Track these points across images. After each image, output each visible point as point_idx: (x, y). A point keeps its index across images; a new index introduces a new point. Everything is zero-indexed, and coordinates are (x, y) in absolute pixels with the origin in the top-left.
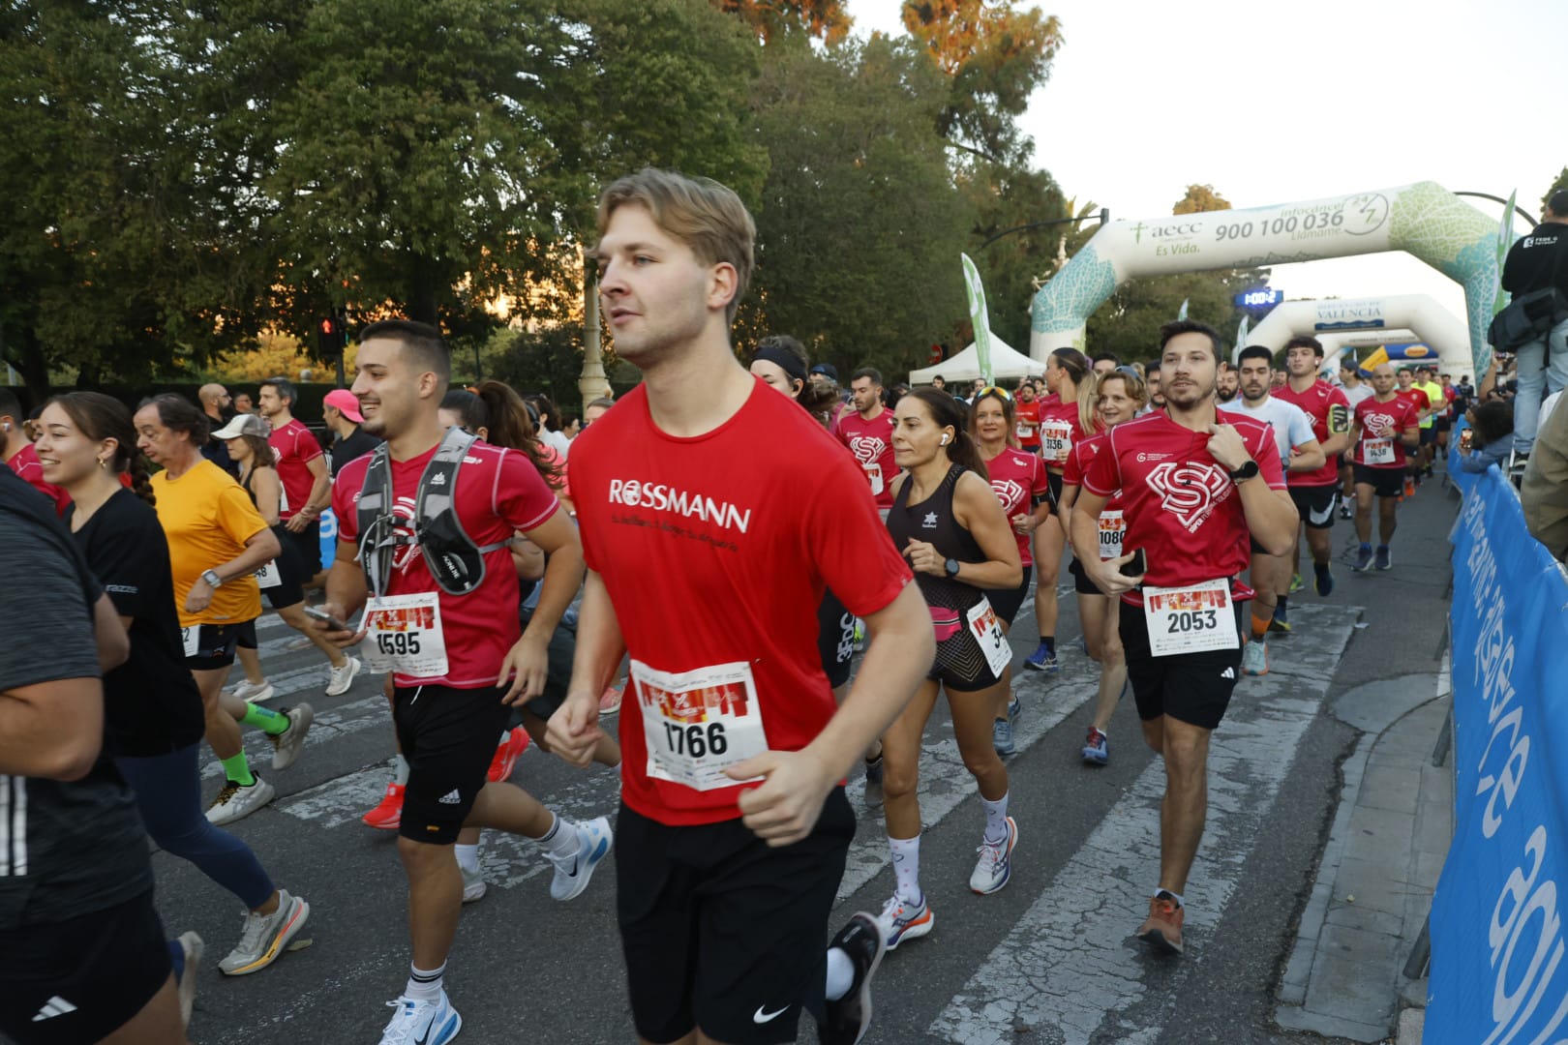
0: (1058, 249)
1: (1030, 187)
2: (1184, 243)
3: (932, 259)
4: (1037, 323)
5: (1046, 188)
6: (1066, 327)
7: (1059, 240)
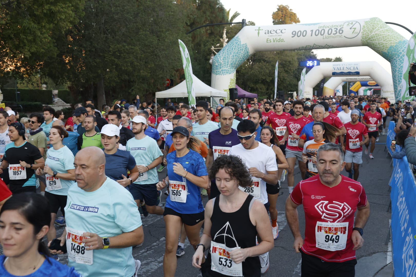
0: (223, 33)
1: (210, 5)
2: (278, 38)
3: (166, 40)
4: (214, 70)
5: (217, 6)
6: (227, 73)
7: (223, 30)
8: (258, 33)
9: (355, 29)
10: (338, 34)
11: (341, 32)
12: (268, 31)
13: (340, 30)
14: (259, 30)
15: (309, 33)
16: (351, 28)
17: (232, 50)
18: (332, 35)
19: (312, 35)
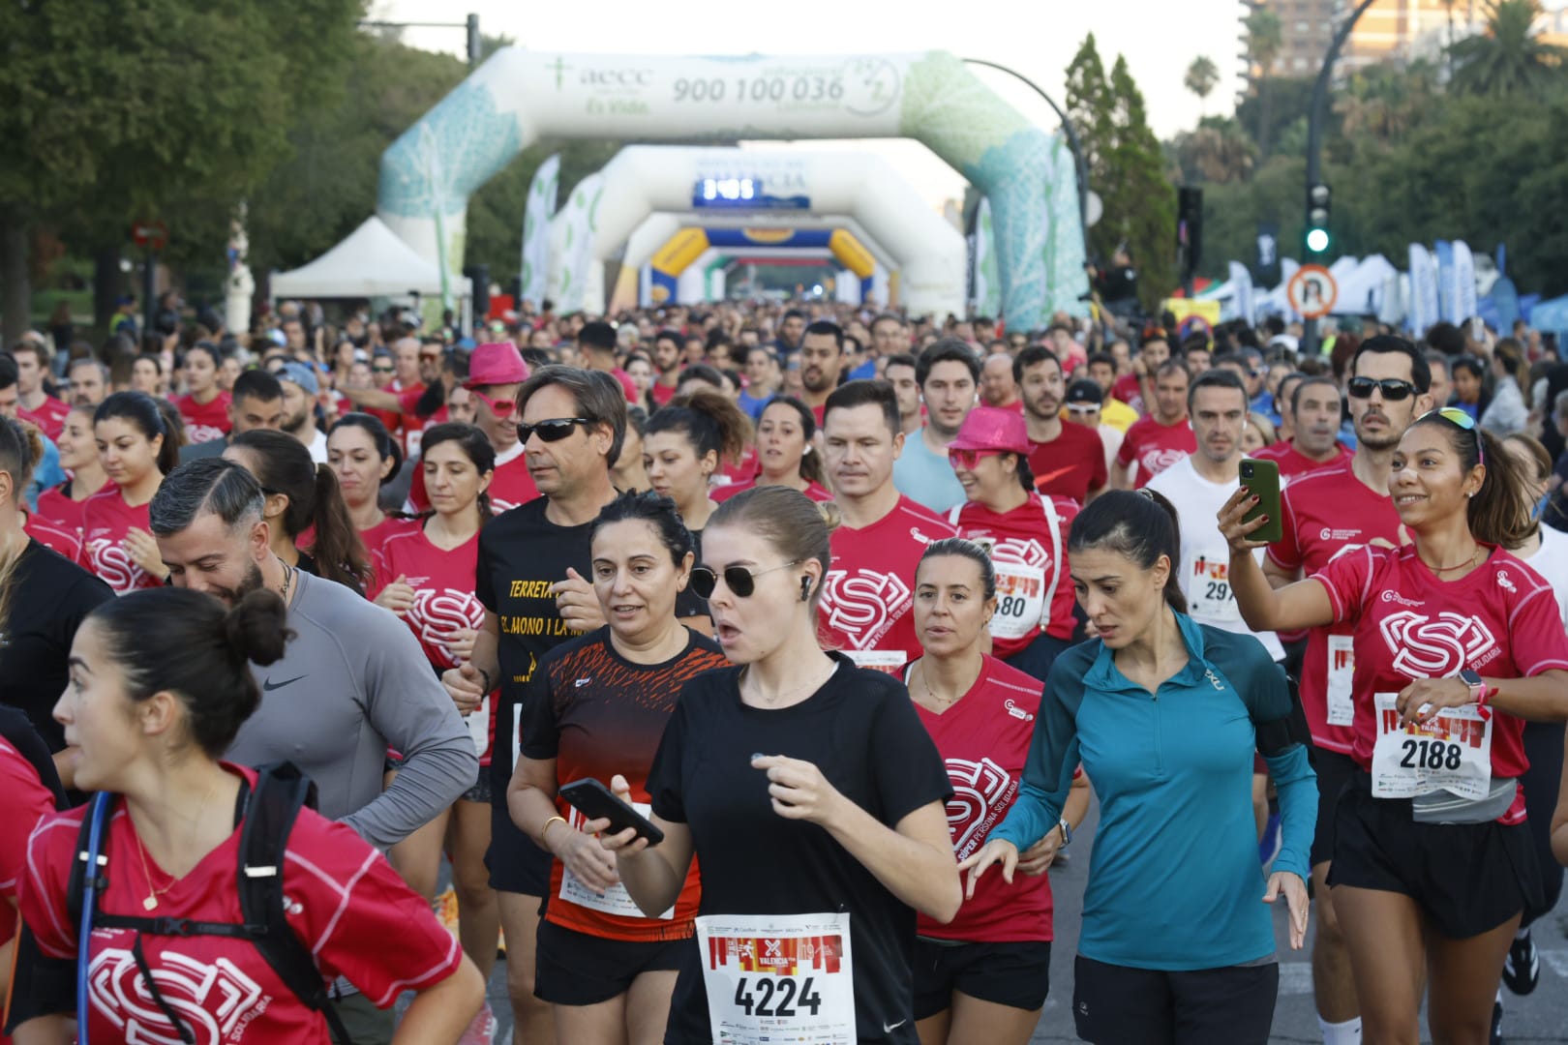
8: (559, 79)
9: (880, 84)
10: (826, 99)
11: (836, 92)
12: (593, 75)
13: (833, 85)
14: (559, 66)
15: (732, 90)
16: (867, 82)
17: (464, 129)
18: (808, 100)
19: (741, 96)
